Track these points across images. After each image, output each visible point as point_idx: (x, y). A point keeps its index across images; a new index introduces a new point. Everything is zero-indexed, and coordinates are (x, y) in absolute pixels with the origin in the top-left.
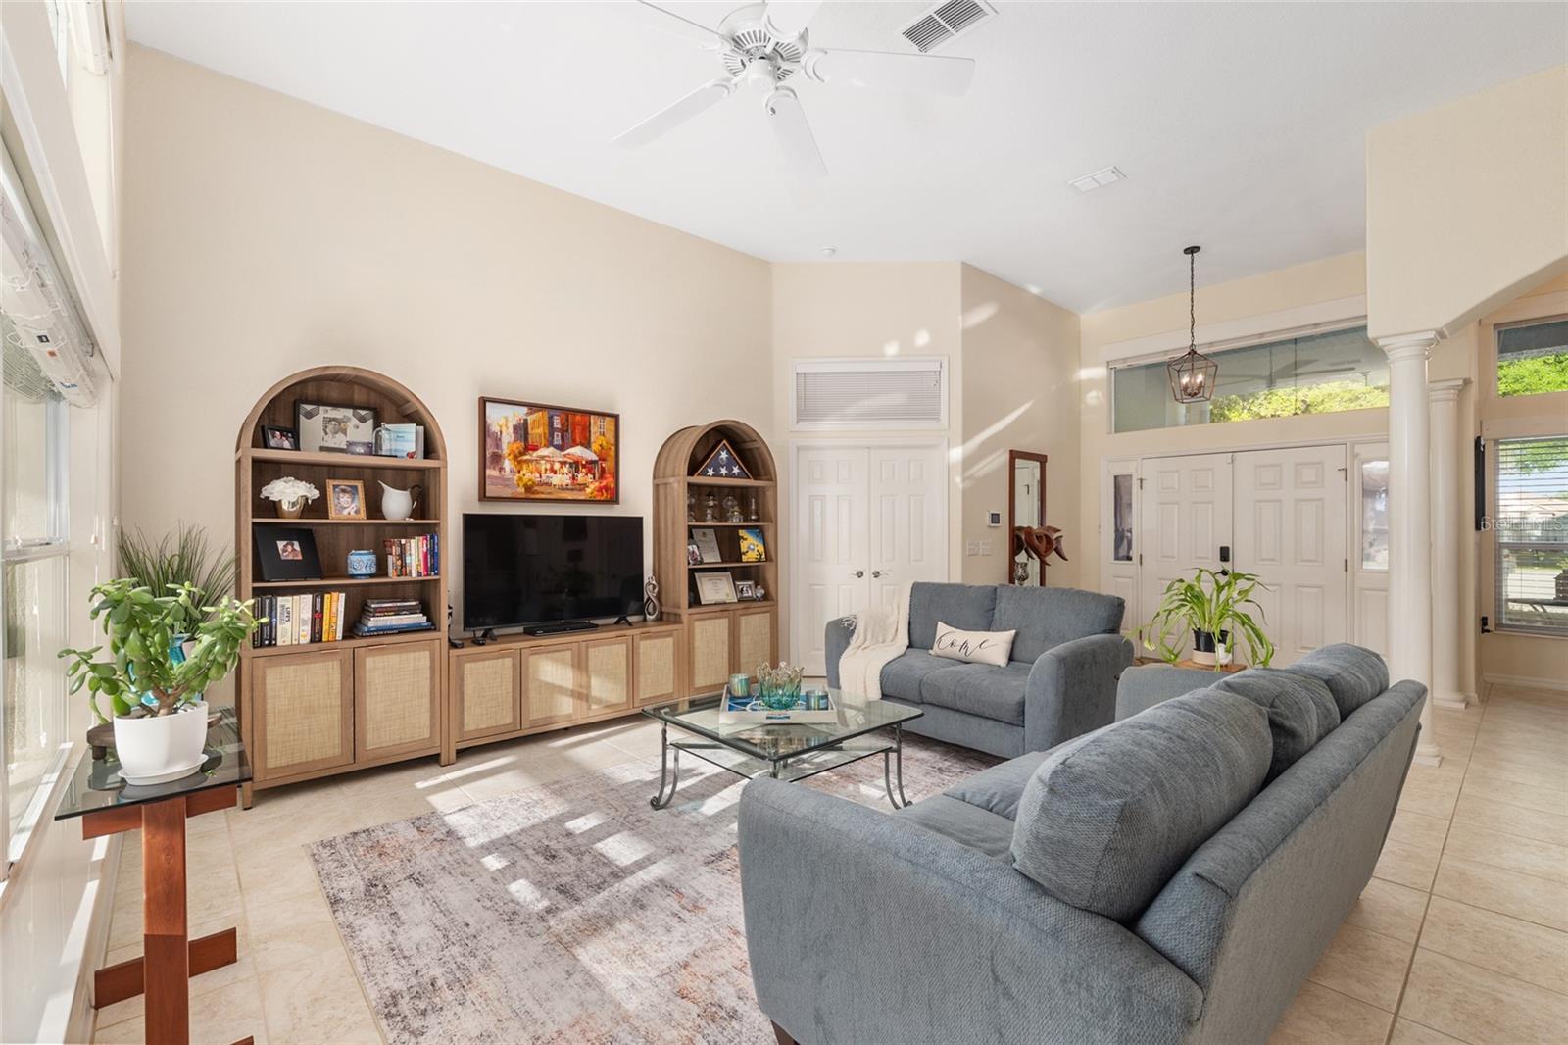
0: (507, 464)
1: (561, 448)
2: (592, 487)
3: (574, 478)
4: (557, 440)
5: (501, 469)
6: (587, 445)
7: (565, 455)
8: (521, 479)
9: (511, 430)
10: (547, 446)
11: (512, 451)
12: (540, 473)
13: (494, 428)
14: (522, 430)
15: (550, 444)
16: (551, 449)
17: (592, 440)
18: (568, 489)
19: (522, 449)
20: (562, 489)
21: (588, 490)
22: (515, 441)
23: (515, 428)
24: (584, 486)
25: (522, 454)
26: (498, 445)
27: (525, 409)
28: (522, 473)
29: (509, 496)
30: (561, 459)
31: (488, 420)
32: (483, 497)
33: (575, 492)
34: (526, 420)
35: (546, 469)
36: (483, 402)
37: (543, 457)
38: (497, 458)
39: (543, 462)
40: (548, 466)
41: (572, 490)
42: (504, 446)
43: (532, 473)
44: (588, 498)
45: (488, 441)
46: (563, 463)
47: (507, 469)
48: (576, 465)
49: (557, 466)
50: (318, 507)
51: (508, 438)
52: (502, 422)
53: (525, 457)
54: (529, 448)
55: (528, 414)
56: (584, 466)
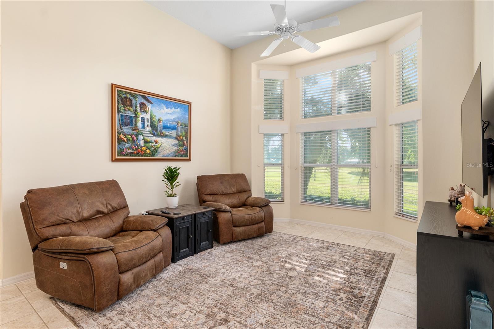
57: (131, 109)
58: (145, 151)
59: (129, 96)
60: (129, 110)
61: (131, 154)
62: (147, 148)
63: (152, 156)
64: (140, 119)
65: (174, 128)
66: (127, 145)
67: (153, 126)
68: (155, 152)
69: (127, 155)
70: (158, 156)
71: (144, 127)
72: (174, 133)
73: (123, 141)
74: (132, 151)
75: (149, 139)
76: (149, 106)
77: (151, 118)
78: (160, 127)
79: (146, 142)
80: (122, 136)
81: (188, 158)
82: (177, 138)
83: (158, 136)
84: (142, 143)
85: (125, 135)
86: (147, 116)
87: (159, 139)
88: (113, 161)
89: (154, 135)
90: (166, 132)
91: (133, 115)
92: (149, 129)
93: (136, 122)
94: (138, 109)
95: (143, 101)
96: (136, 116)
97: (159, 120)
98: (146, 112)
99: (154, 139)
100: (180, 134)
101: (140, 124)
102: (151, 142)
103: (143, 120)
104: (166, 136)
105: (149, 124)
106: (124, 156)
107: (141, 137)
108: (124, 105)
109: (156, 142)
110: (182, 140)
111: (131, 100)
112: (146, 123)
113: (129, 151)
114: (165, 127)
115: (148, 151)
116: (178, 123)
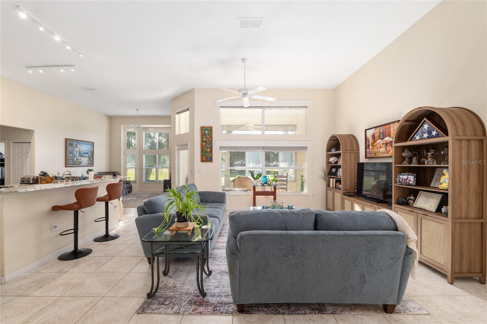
0: (371, 147)
1: (382, 139)
2: (391, 151)
3: (386, 149)
4: (381, 137)
5: (370, 149)
6: (390, 136)
7: (383, 141)
8: (373, 151)
9: (371, 137)
10: (379, 139)
11: (372, 143)
12: (377, 149)
13: (368, 138)
14: (373, 136)
15: (380, 138)
16: (380, 140)
17: (391, 133)
18: (385, 153)
19: (373, 142)
20: (383, 153)
21: (390, 153)
22: (372, 140)
23: (372, 136)
24: (389, 151)
25: (374, 143)
26: (369, 143)
27: (374, 129)
28: (374, 149)
29: (371, 157)
30: (382, 143)
31: (367, 135)
32: (366, 157)
33: (387, 154)
34: (374, 132)
35: (379, 147)
36: (366, 130)
37: (378, 143)
38: (369, 145)
39: (378, 145)
40: (379, 146)
41: (386, 153)
42: (370, 142)
43: (376, 149)
44: (390, 156)
45: (367, 141)
46: (383, 144)
47: (371, 149)
48: (386, 144)
49: (382, 145)
50: (336, 163)
51: (371, 139)
52: (369, 135)
53: (374, 144)
54: (375, 142)
55: (375, 130)
56: (389, 144)
57: (72, 147)
58: (77, 163)
59: (71, 142)
60: (72, 148)
61: (72, 164)
62: (78, 162)
63: (79, 165)
64: (75, 151)
65: (87, 153)
66: (71, 161)
67: (80, 153)
68: (80, 163)
69: (71, 165)
70: (82, 164)
71: (76, 154)
72: (87, 155)
73: (70, 159)
74: (72, 163)
75: (78, 158)
76: (78, 145)
77: (79, 150)
78: (82, 153)
79: (77, 159)
80: (69, 158)
81: (92, 165)
82: (89, 157)
83: (81, 157)
84: (76, 160)
85: (70, 157)
86: (78, 149)
87: (82, 158)
88: (66, 167)
89: (80, 157)
90: (84, 155)
91: (73, 149)
92: (78, 154)
93: (74, 152)
94: (75, 147)
95: (76, 143)
96: (74, 150)
97: (82, 151)
98: (77, 148)
99: (80, 158)
100: (89, 155)
101: (75, 153)
102: (79, 159)
103: (76, 151)
104: (84, 157)
105: (78, 152)
106: (70, 165)
107: (75, 158)
108: (70, 146)
109: (81, 159)
110: (90, 158)
111: (72, 144)
112: (77, 152)
113: (71, 163)
114: (84, 153)
115: (78, 163)
116: (89, 151)
